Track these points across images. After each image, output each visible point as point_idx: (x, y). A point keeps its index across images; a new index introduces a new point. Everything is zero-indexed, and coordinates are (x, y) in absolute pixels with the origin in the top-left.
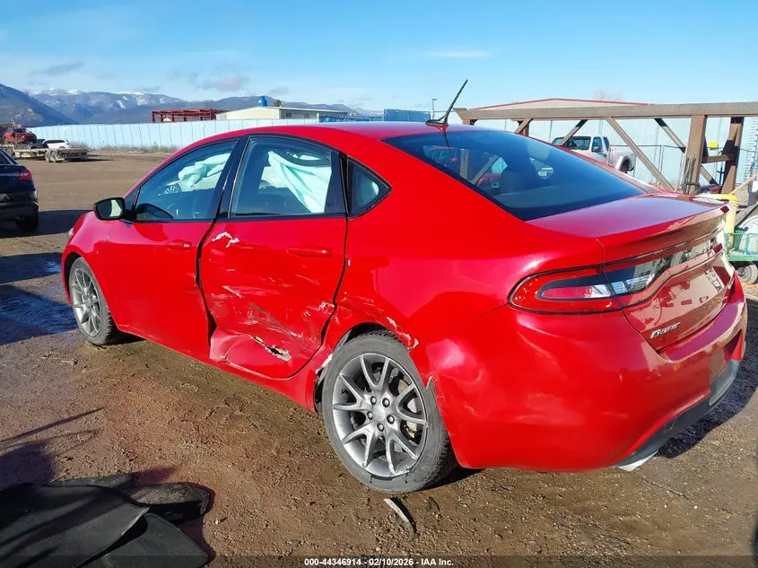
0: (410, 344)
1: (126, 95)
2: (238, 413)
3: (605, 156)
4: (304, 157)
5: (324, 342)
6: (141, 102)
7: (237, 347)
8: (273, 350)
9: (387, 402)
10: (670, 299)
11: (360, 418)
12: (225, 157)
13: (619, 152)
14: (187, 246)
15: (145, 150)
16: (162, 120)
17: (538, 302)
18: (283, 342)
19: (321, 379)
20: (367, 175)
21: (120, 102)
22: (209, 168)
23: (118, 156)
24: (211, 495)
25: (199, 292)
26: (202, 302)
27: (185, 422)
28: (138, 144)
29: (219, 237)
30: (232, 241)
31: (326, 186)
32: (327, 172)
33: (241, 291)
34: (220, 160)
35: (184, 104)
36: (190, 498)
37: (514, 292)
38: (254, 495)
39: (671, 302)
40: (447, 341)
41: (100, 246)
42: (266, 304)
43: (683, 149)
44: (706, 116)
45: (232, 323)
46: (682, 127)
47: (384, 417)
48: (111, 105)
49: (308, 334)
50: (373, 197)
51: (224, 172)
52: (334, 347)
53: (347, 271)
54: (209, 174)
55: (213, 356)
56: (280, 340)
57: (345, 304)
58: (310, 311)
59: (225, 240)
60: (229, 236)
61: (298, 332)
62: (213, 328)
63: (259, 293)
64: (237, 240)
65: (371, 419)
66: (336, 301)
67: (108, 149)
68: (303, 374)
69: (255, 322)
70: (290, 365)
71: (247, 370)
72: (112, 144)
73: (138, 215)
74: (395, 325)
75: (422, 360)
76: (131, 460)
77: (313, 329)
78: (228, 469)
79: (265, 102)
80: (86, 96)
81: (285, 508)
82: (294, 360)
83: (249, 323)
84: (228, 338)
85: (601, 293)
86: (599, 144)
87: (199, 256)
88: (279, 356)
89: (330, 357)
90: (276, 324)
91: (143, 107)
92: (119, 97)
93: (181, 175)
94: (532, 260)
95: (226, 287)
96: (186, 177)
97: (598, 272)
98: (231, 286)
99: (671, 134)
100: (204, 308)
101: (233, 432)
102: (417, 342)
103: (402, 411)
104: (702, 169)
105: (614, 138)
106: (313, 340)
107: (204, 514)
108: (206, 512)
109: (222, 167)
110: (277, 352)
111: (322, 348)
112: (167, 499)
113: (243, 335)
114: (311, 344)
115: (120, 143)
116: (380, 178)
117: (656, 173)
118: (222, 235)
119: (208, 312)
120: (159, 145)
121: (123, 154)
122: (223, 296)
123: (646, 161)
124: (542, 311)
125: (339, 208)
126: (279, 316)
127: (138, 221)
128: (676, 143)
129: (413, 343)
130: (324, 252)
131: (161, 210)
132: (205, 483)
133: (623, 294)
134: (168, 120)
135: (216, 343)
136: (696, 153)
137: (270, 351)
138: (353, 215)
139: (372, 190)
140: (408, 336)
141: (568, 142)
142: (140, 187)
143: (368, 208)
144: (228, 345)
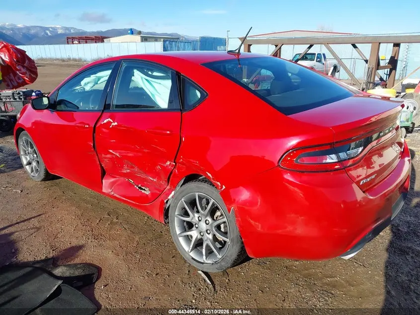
0: (220, 188)
1: (51, 28)
2: (115, 220)
3: (323, 64)
4: (155, 74)
5: (169, 184)
6: (60, 31)
7: (118, 185)
8: (139, 188)
9: (207, 222)
10: (372, 164)
11: (190, 226)
12: (109, 72)
13: (331, 62)
14: (87, 126)
15: (63, 60)
16: (73, 42)
17: (295, 165)
18: (145, 183)
19: (168, 205)
20: (194, 86)
21: (48, 32)
22: (99, 79)
23: (47, 64)
24: (99, 270)
25: (95, 153)
26: (97, 160)
27: (85, 227)
28: (59, 56)
29: (105, 121)
30: (113, 124)
31: (169, 91)
32: (168, 83)
33: (120, 153)
34: (105, 74)
35: (85, 33)
36: (87, 273)
37: (282, 159)
38: (123, 270)
39: (373, 165)
40: (241, 188)
41: (36, 123)
42: (135, 161)
43: (366, 61)
44: (380, 43)
45: (115, 171)
46: (366, 49)
47: (205, 229)
48: (43, 34)
49: (159, 178)
50: (197, 99)
51: (108, 81)
52: (175, 187)
53: (182, 144)
54: (99, 82)
55: (104, 190)
56: (143, 182)
57: (182, 163)
58: (161, 166)
59: (109, 123)
60: (112, 121)
61: (154, 178)
62: (104, 173)
63: (130, 155)
64: (116, 124)
65: (197, 228)
66: (176, 161)
67: (42, 59)
68: (157, 202)
69: (128, 171)
70: (150, 196)
71: (124, 199)
72: (44, 57)
73: (58, 106)
74: (211, 177)
75: (227, 197)
76: (53, 250)
77: (163, 177)
78: (109, 254)
79: (132, 32)
80: (28, 28)
81: (142, 278)
82: (152, 194)
83: (125, 172)
84: (112, 180)
85: (332, 159)
86: (320, 58)
87: (94, 132)
88: (143, 191)
89: (173, 193)
90: (139, 172)
91: (61, 35)
92: (47, 29)
93: (83, 83)
94: (292, 140)
95: (111, 151)
96: (86, 84)
97: (331, 147)
98: (114, 150)
99: (360, 53)
100: (98, 163)
101: (113, 232)
102: (224, 187)
103: (216, 230)
104: (377, 73)
105: (329, 55)
106: (163, 183)
107: (95, 283)
108: (96, 281)
109: (107, 78)
110: (142, 189)
111: (168, 187)
112: (74, 273)
113: (122, 179)
114: (162, 184)
115: (49, 56)
116: (201, 88)
117: (351, 75)
118: (107, 120)
119: (101, 165)
120: (72, 58)
121: (51, 63)
122: (109, 156)
123: (345, 68)
124: (298, 171)
125: (177, 105)
126: (142, 168)
127: (58, 110)
128: (362, 57)
129: (222, 187)
130: (168, 132)
131: (71, 103)
132: (96, 263)
133: (345, 160)
134: (76, 42)
135: (106, 182)
136: (374, 64)
137: (138, 188)
138: (185, 110)
139: (196, 95)
140: (219, 183)
141: (303, 56)
142: (58, 90)
143: (194, 106)
144: (113, 184)
